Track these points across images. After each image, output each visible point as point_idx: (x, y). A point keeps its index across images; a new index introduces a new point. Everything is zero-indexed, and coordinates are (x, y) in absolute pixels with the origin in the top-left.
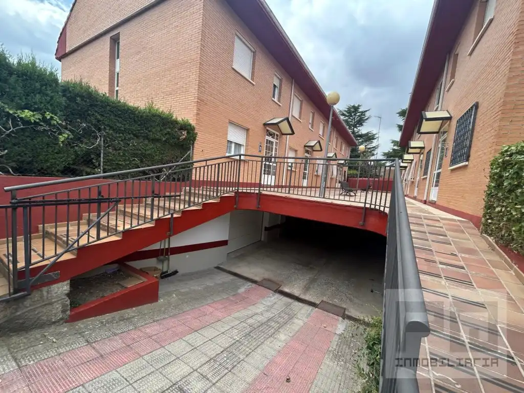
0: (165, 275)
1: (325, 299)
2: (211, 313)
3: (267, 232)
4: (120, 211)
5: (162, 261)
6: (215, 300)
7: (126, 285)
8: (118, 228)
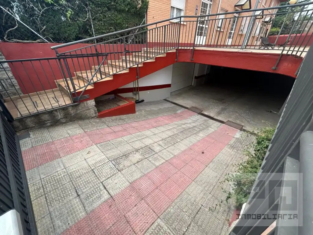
0: (138, 102)
1: (230, 120)
2: (162, 121)
3: (196, 80)
4: (110, 64)
5: (136, 95)
6: (164, 115)
7: (119, 104)
8: (110, 73)
